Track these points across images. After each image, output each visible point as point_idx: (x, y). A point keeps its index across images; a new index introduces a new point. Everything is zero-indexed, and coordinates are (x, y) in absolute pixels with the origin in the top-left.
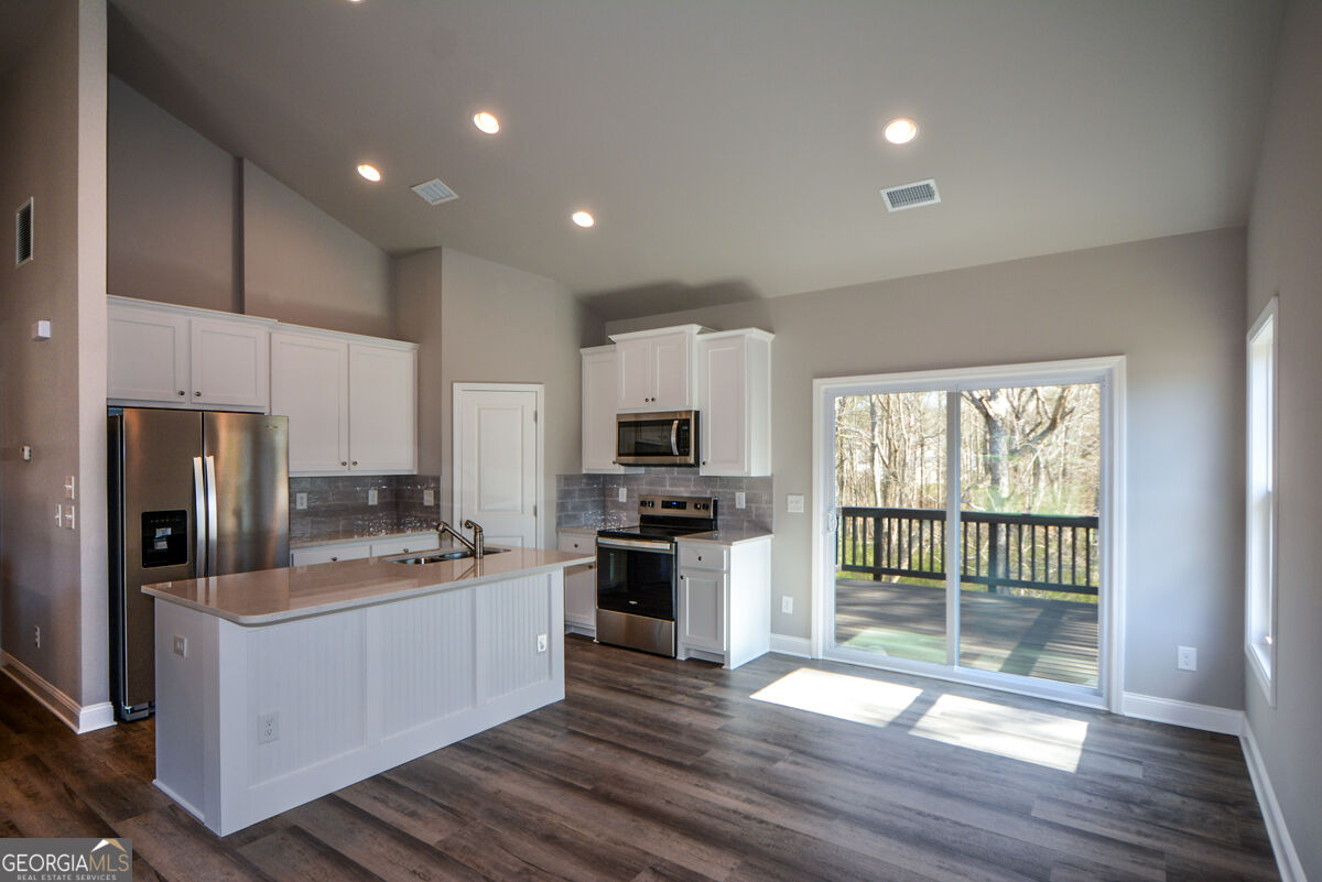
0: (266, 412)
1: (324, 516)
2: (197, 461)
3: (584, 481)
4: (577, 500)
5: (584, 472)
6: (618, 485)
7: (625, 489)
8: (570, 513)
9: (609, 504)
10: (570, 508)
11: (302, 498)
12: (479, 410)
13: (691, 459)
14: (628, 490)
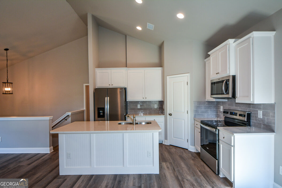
0: (127, 87)
1: (143, 110)
2: (106, 98)
3: (206, 103)
4: (203, 109)
5: (206, 100)
6: (221, 105)
7: (222, 107)
8: (200, 113)
9: (218, 111)
10: (200, 112)
11: (139, 106)
12: (173, 83)
13: (230, 95)
14: (223, 107)
